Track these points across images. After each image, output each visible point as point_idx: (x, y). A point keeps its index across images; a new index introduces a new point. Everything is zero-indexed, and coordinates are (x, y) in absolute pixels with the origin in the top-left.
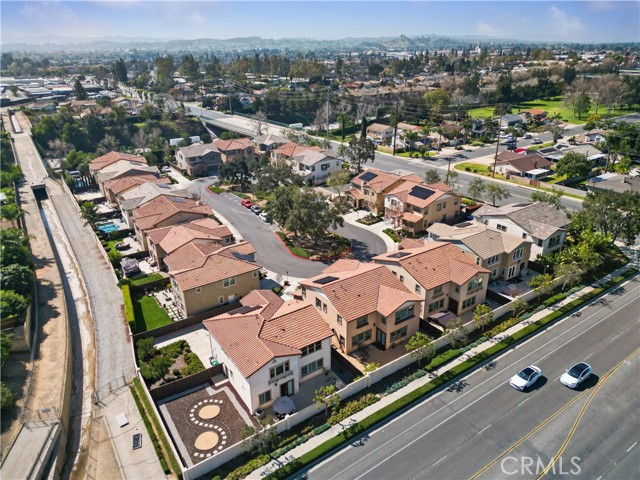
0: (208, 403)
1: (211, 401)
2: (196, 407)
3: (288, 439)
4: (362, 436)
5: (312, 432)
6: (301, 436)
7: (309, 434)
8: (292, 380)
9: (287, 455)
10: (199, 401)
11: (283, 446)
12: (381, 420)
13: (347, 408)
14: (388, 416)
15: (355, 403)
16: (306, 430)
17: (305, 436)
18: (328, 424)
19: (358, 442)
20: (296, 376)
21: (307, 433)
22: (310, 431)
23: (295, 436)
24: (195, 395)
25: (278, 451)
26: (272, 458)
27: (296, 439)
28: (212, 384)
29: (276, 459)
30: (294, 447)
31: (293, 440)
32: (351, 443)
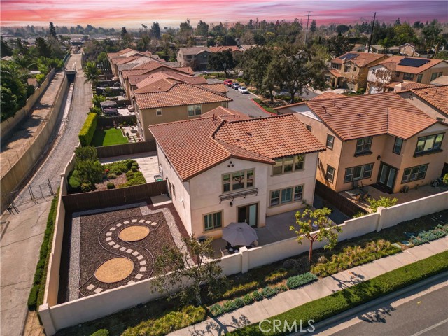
0: (137, 224)
1: (142, 221)
2: (119, 225)
3: (241, 288)
4: (380, 305)
5: (285, 283)
6: (264, 285)
7: (279, 285)
8: (257, 204)
9: (237, 314)
10: (125, 220)
11: (231, 297)
12: (413, 282)
13: (345, 255)
14: (424, 278)
15: (359, 250)
16: (273, 277)
17: (272, 287)
18: (312, 274)
19: (372, 314)
20: (263, 199)
21: (275, 282)
22: (280, 280)
23: (254, 284)
24: (123, 213)
25: (222, 304)
26: (208, 314)
27: (255, 289)
28: (149, 203)
29: (215, 318)
30: (251, 302)
31: (249, 291)
32: (358, 314)
